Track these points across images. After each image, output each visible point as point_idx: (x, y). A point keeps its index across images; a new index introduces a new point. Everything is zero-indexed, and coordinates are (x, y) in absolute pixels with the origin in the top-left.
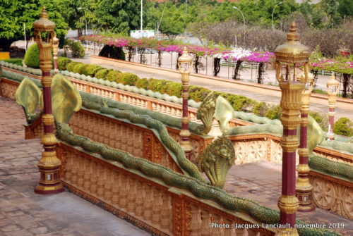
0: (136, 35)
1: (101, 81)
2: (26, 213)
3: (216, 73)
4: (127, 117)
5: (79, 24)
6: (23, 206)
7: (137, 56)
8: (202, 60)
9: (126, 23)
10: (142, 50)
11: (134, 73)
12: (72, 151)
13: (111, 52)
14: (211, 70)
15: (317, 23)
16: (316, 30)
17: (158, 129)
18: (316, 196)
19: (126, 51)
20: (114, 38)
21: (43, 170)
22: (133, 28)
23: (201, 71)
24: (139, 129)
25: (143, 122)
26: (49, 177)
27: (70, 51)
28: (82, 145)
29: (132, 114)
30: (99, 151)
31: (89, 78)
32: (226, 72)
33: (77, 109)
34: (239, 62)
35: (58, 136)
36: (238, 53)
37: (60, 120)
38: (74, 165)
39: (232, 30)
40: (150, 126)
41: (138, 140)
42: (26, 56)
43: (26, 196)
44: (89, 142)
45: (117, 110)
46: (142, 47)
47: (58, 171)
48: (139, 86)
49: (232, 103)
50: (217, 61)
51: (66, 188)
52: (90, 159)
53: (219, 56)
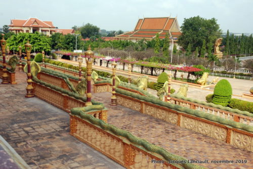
0: (75, 51)
1: (61, 67)
2: (21, 102)
3: (101, 65)
4: (57, 75)
5: (56, 47)
6: (21, 101)
7: (74, 59)
8: (96, 60)
9: (72, 48)
10: (76, 57)
11: (72, 64)
12: (37, 85)
13: (65, 57)
14: (99, 64)
15: (137, 49)
16: (136, 51)
17: (66, 79)
18: (118, 101)
19: (71, 57)
20: (66, 52)
21: (28, 90)
22: (75, 49)
23: (96, 64)
24: (61, 79)
25: (61, 77)
26: (29, 92)
27: (51, 57)
28: (39, 82)
29: (58, 74)
30: (44, 84)
31: (57, 66)
32: (104, 65)
33: (39, 72)
34: (108, 61)
35: (33, 80)
36: (108, 58)
37: (34, 75)
38: (37, 89)
39: (108, 51)
40: (63, 78)
41: (60, 82)
42: (35, 58)
43: (22, 98)
44: (42, 81)
45: (54, 73)
46: (76, 56)
47: (32, 91)
48: (74, 69)
49: (98, 74)
50: (101, 61)
51: (35, 96)
52: (42, 87)
53: (102, 59)
